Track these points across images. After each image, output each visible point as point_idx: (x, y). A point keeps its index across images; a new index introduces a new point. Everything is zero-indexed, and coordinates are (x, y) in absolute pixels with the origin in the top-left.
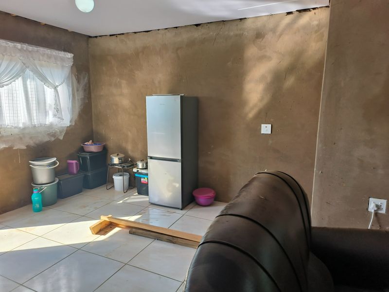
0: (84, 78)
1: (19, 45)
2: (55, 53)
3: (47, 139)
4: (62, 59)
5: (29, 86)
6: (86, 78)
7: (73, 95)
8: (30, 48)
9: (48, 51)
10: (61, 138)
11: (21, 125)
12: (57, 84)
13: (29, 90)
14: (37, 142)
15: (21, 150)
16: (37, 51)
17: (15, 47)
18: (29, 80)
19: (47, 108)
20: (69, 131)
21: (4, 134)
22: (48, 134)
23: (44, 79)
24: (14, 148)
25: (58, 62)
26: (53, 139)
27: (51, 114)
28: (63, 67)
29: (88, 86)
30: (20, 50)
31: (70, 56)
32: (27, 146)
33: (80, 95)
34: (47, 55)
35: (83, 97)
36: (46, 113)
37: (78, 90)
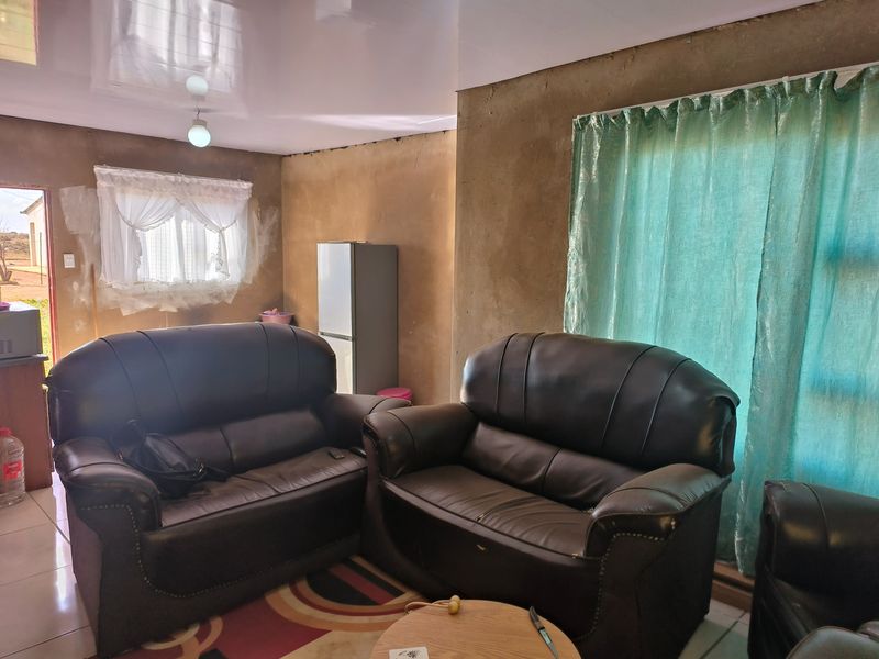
0: (271, 216)
1: (172, 177)
2: (224, 183)
3: (207, 301)
4: (235, 192)
5: (184, 230)
6: (275, 217)
7: (252, 241)
8: (187, 179)
9: (214, 182)
10: (230, 301)
11: (171, 281)
12: (224, 226)
13: (184, 234)
14: (193, 304)
15: (170, 313)
16: (198, 183)
17: (166, 179)
18: (185, 221)
19: (209, 259)
20: (243, 293)
21: (150, 291)
22: (211, 295)
23: (205, 220)
24: (162, 310)
25: (229, 196)
26: (216, 302)
27: (213, 265)
28: (235, 201)
29: (277, 227)
30: (174, 183)
31: (247, 185)
32: (178, 309)
33: (263, 242)
34: (213, 187)
35: (268, 243)
36: (207, 266)
37: (260, 234)
